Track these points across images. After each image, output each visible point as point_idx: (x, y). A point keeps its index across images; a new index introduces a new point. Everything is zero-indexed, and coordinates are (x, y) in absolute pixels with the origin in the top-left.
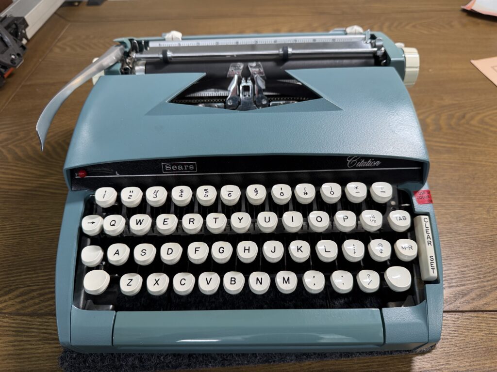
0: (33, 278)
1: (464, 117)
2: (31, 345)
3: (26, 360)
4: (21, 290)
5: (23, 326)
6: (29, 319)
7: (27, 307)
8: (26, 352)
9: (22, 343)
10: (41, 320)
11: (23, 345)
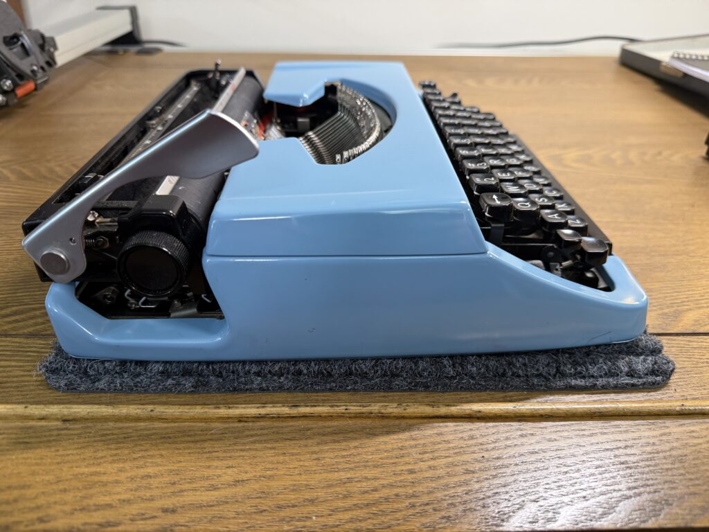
0: (36, 295)
1: (660, 153)
2: (24, 371)
3: (12, 389)
4: (14, 309)
5: (13, 349)
6: (22, 340)
7: (23, 328)
8: (15, 379)
9: (10, 369)
10: (45, 342)
11: (10, 371)
